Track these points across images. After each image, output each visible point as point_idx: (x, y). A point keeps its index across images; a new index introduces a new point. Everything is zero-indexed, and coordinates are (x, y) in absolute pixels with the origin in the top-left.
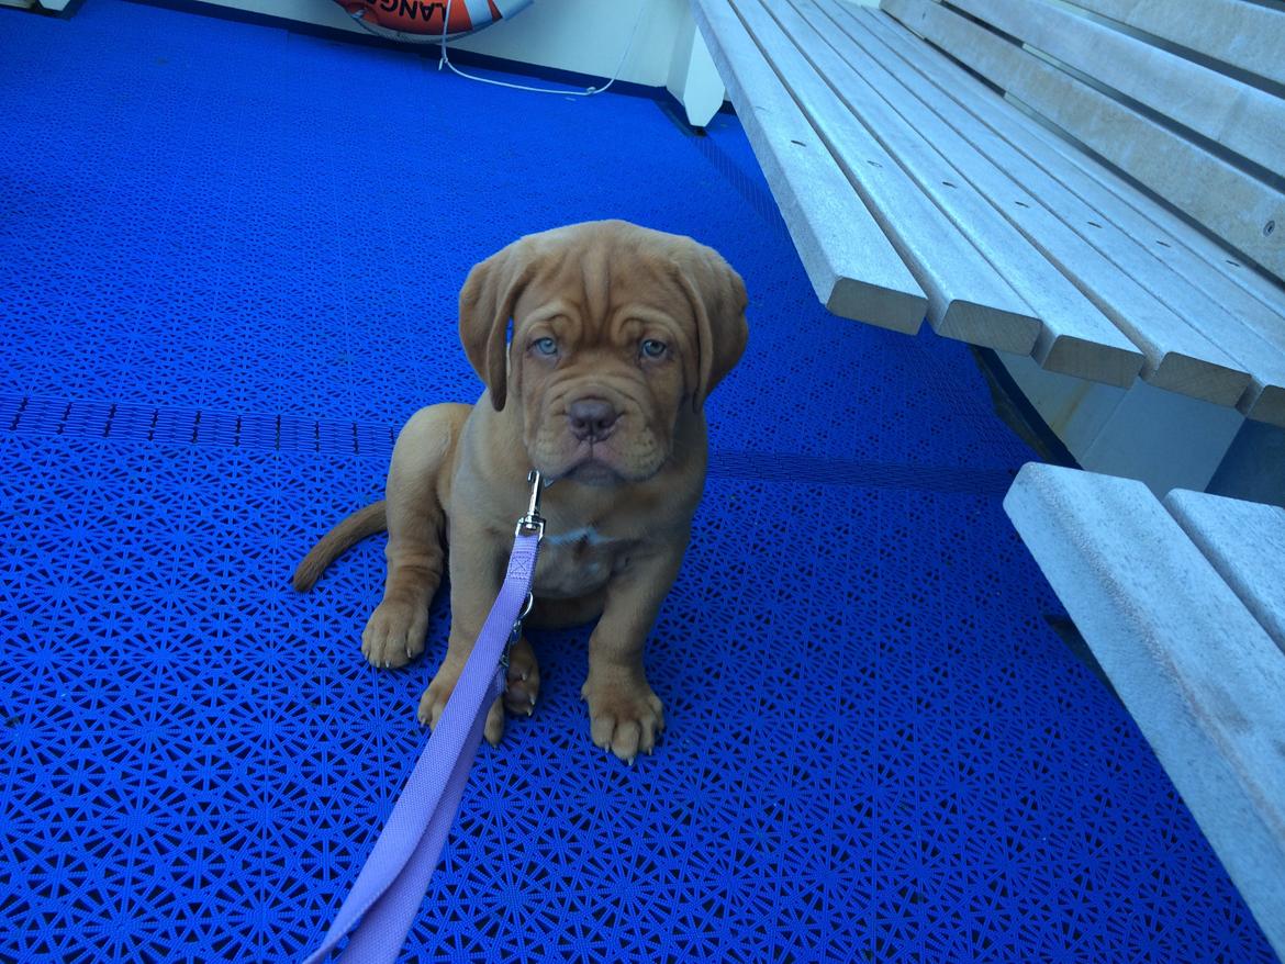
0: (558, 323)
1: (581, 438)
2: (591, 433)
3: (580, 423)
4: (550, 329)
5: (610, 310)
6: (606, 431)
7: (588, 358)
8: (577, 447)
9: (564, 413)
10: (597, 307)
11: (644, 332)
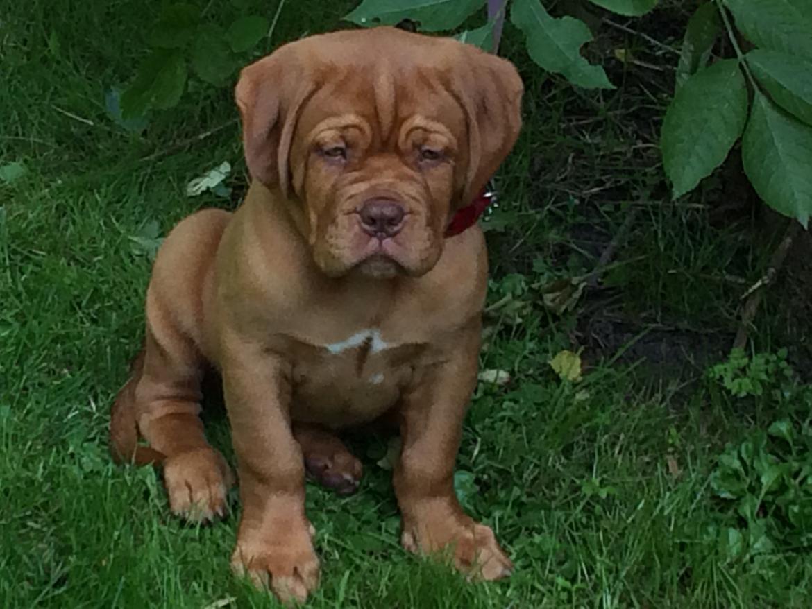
0: (352, 133)
1: (371, 235)
2: (382, 230)
3: (372, 221)
4: (343, 138)
5: (398, 121)
6: (396, 229)
7: (377, 162)
8: (369, 241)
9: (355, 211)
10: (386, 119)
11: (426, 140)
